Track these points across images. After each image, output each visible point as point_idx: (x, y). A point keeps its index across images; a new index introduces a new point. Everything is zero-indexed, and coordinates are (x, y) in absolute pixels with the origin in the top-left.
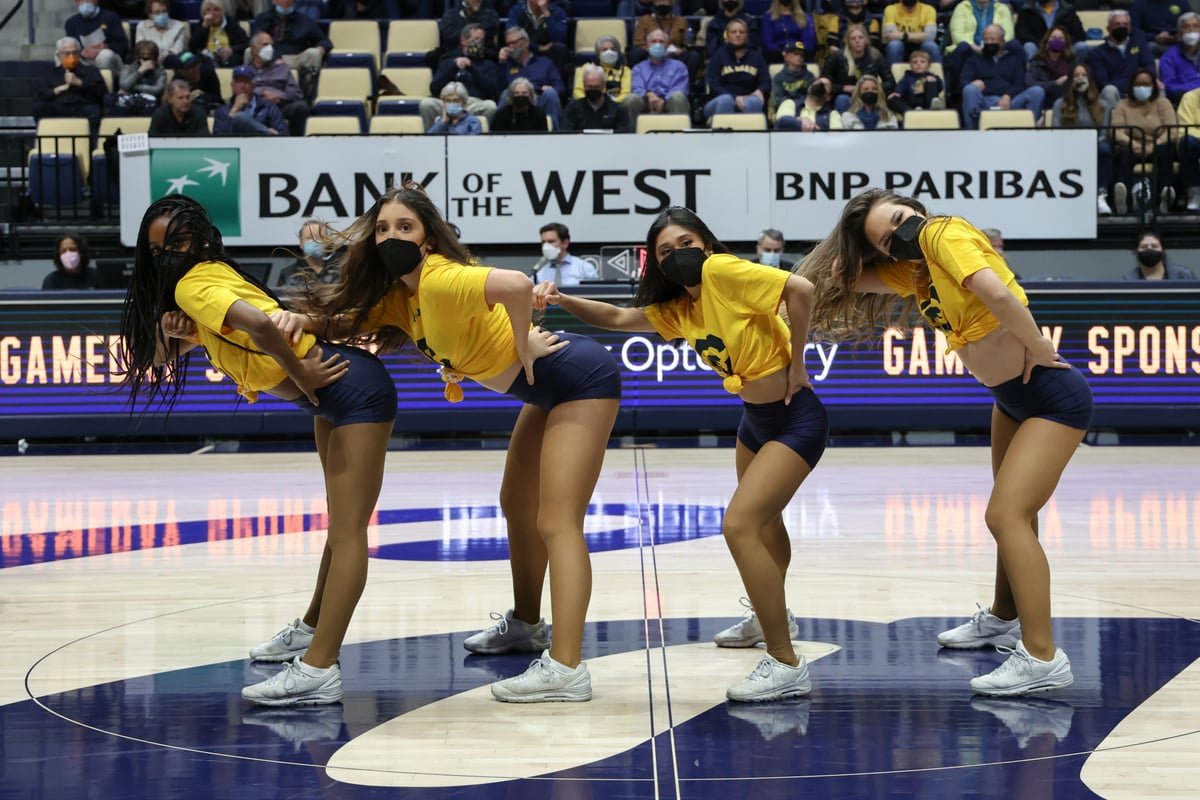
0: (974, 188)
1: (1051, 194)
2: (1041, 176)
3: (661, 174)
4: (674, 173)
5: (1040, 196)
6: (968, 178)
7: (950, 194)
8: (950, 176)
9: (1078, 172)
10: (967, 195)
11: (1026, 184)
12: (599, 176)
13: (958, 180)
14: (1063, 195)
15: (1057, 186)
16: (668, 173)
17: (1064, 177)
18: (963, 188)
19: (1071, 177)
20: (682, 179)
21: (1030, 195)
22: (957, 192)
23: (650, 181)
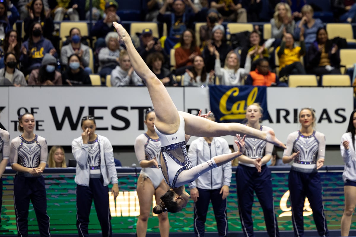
0: (291, 118)
1: (330, 121)
2: (325, 111)
3: (126, 109)
4: (133, 108)
5: (325, 122)
6: (288, 113)
7: (278, 121)
8: (278, 111)
9: (343, 110)
10: (287, 121)
11: (318, 115)
12: (92, 110)
13: (283, 113)
14: (336, 122)
15: (333, 117)
16: (129, 109)
17: (337, 112)
18: (285, 117)
19: (340, 112)
20: (136, 112)
21: (320, 121)
22: (282, 120)
23: (120, 112)
